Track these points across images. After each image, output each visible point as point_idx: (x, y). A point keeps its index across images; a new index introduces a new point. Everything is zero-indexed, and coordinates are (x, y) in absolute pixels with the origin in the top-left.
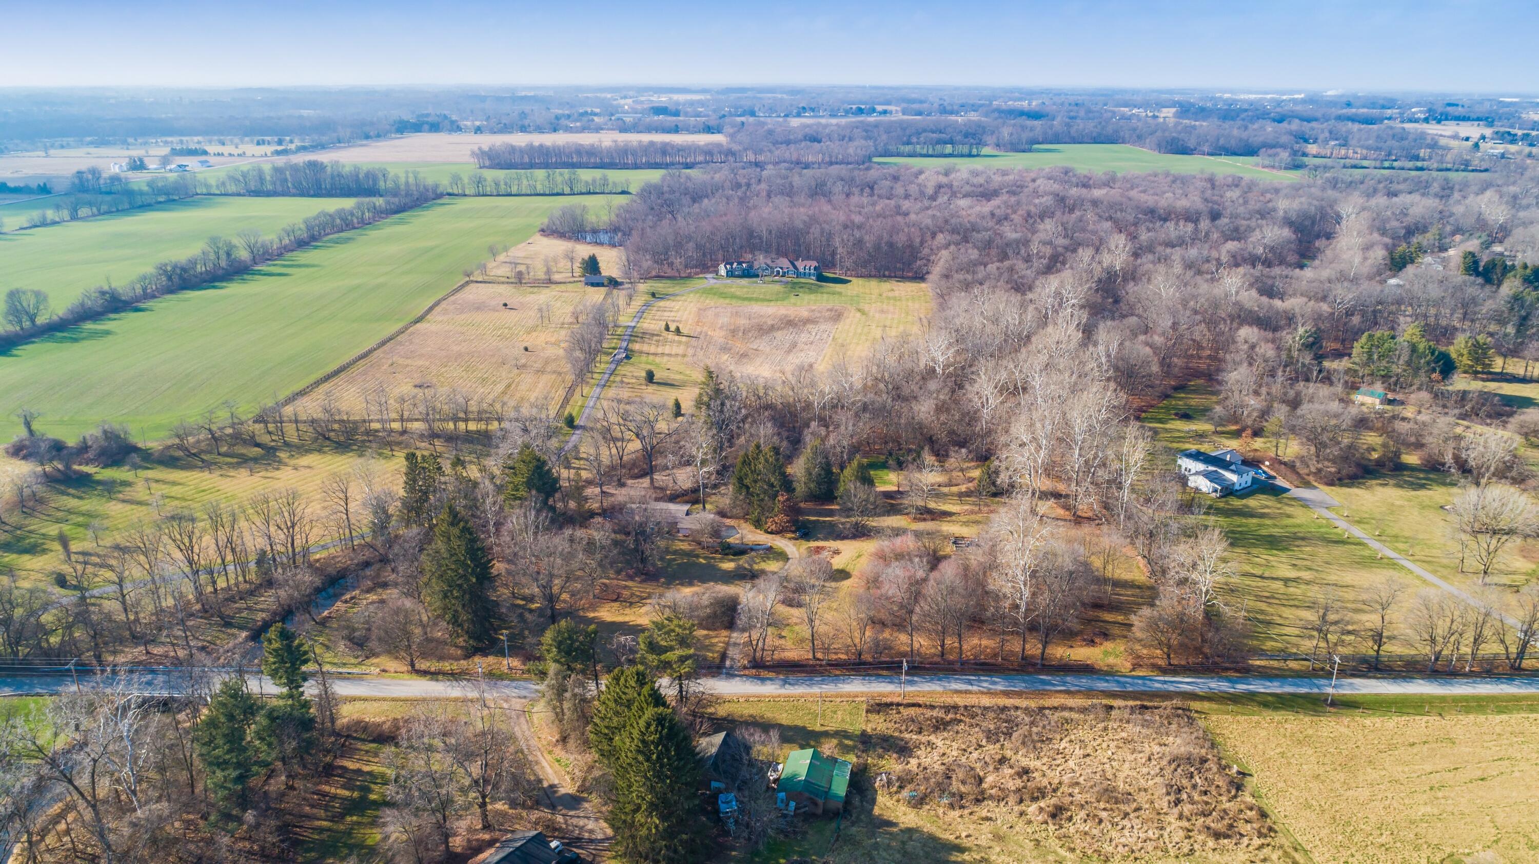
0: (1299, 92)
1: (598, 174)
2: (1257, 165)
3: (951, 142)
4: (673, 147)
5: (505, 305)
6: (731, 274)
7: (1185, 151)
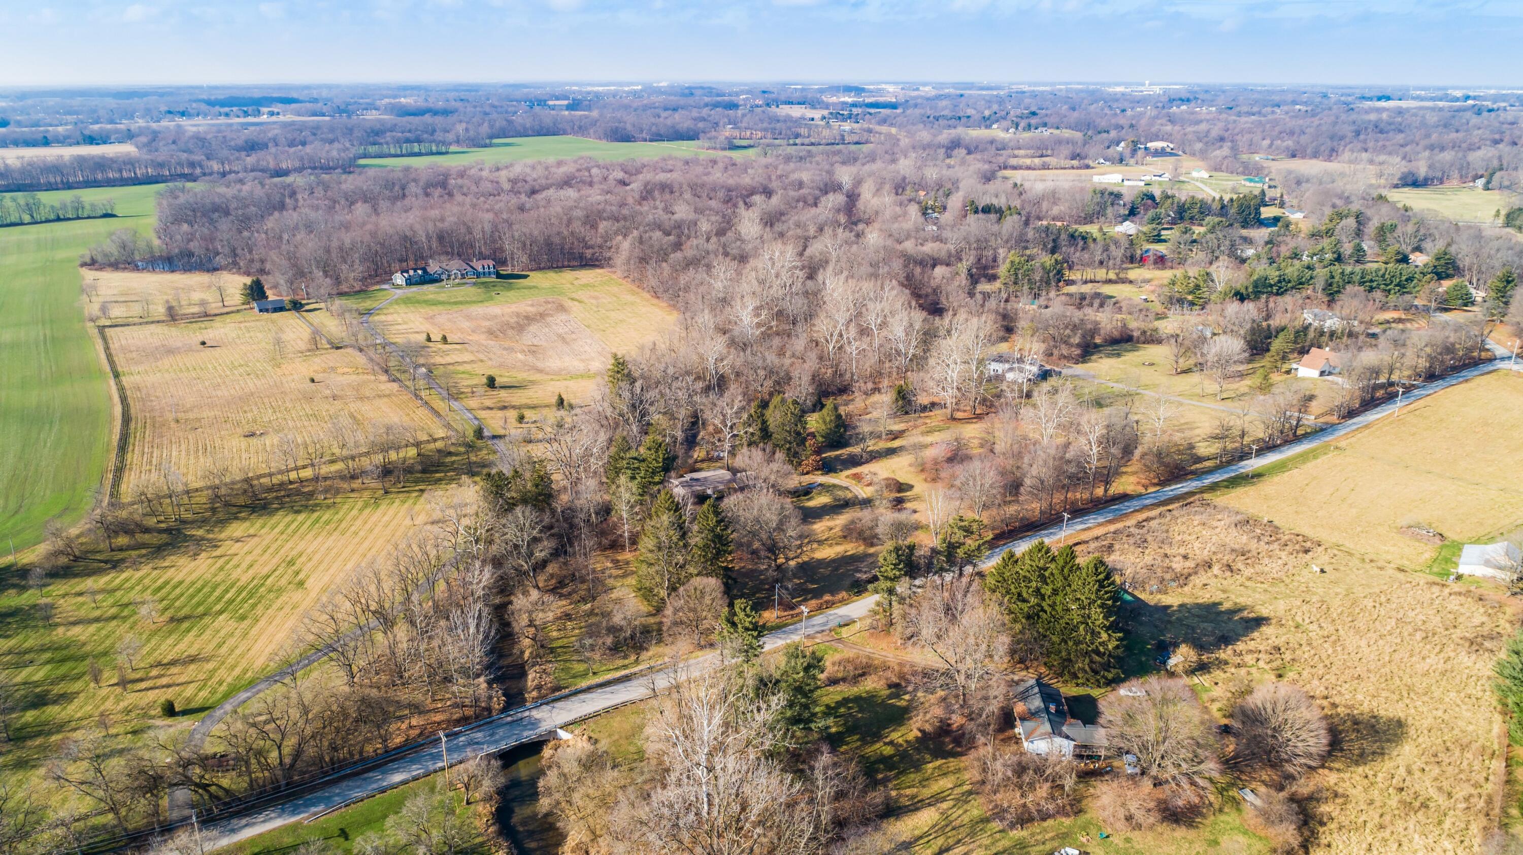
0: (637, 84)
1: (67, 196)
2: (699, 148)
3: (419, 141)
4: (113, 161)
5: (203, 343)
6: (410, 282)
7: (627, 138)
